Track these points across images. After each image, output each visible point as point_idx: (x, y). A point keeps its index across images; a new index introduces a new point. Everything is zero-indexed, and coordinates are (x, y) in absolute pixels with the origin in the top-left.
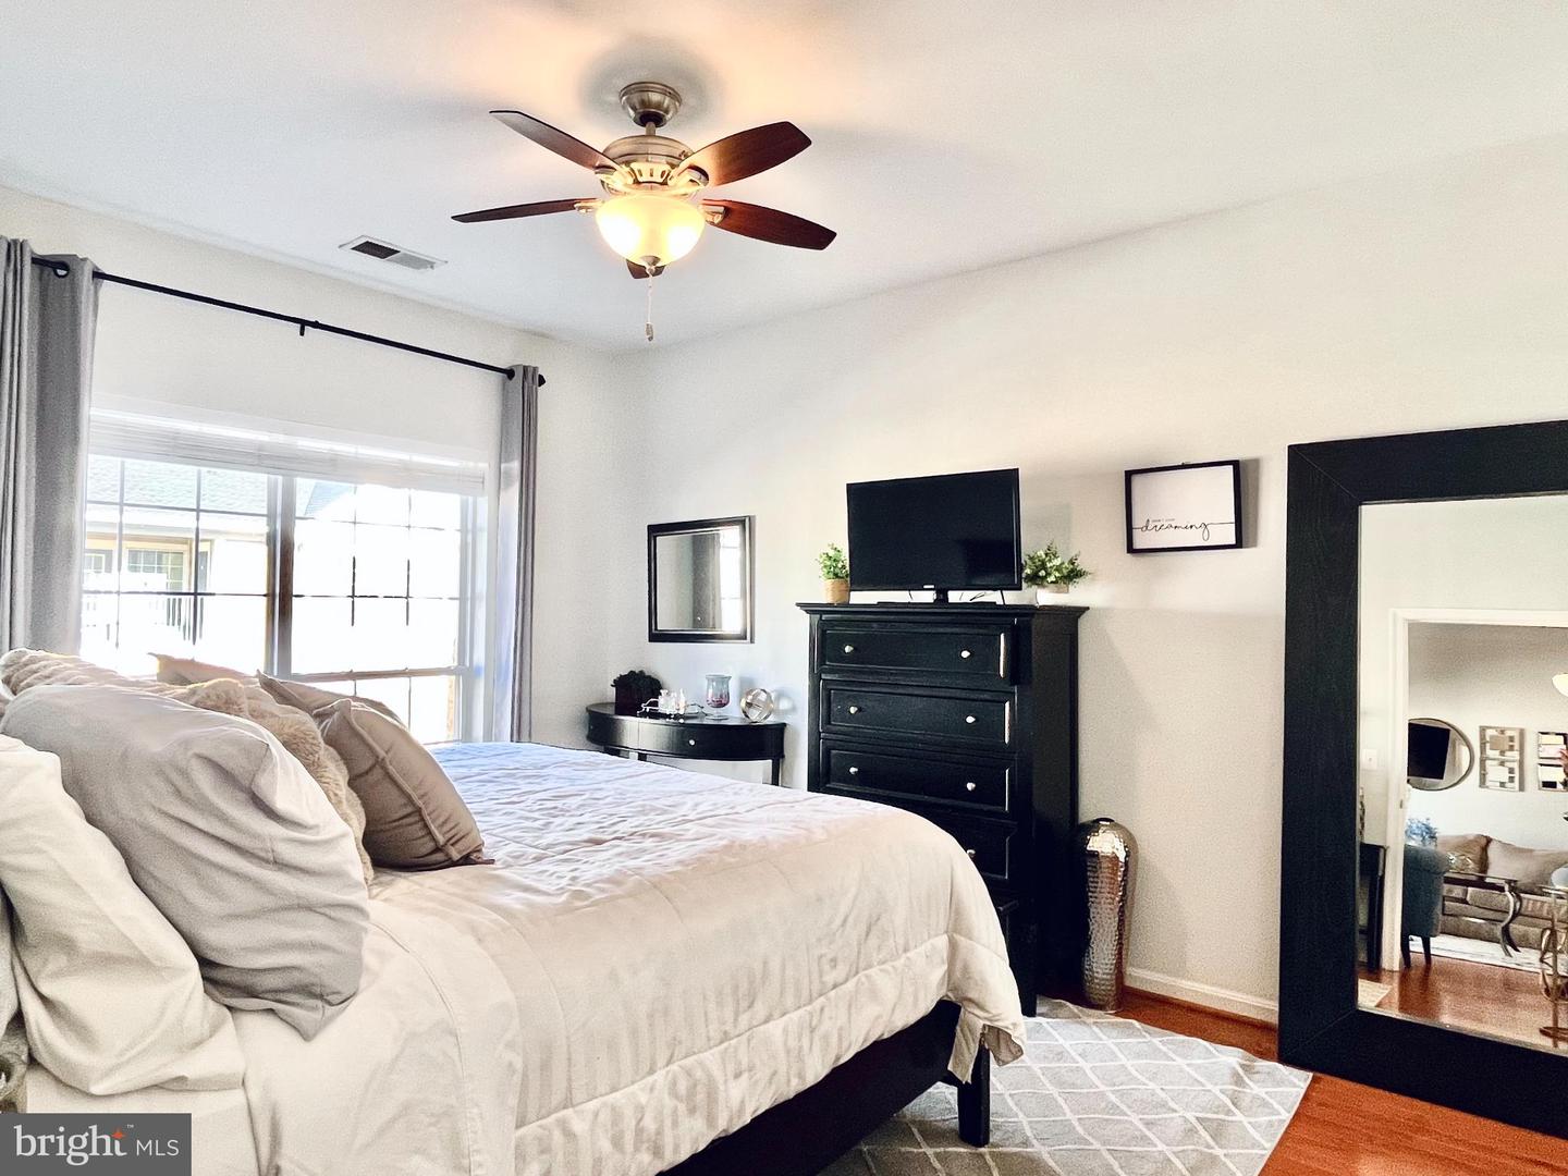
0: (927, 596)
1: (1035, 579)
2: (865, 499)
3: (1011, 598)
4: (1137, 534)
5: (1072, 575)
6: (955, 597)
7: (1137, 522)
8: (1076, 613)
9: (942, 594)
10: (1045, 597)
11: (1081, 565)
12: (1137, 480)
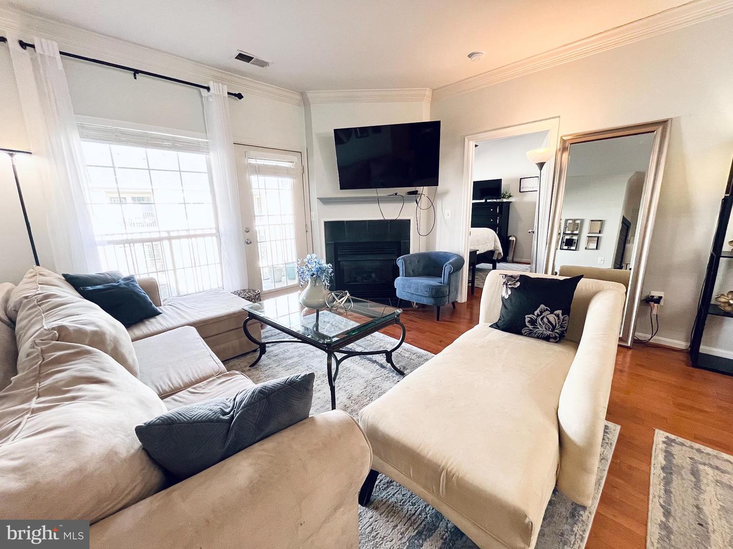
0: (483, 201)
1: (504, 198)
2: (477, 185)
3: (498, 200)
4: (521, 189)
5: (510, 196)
6: (488, 201)
7: (521, 187)
8: (510, 202)
9: (486, 200)
10: (505, 200)
11: (511, 195)
12: (522, 180)
